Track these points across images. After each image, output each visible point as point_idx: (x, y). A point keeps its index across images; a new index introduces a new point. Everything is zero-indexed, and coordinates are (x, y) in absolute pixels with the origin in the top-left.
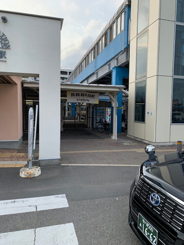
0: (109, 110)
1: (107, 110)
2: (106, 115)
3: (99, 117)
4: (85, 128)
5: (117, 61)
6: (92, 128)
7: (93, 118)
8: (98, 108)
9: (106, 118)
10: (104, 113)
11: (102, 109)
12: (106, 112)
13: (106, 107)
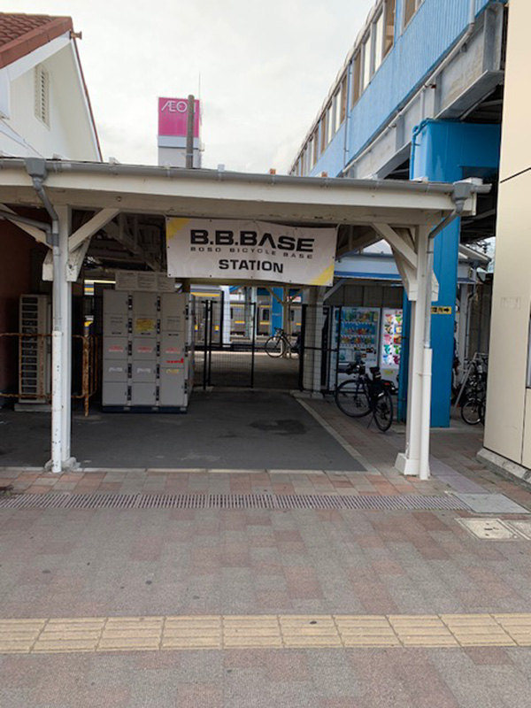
0: (393, 319)
1: (385, 320)
2: (384, 341)
3: (352, 347)
4: (292, 392)
5: (439, 94)
6: (322, 391)
7: (325, 349)
8: (347, 310)
9: (383, 352)
10: (373, 333)
11: (368, 316)
12: (384, 328)
13: (382, 307)
